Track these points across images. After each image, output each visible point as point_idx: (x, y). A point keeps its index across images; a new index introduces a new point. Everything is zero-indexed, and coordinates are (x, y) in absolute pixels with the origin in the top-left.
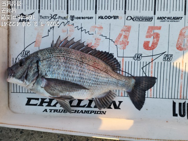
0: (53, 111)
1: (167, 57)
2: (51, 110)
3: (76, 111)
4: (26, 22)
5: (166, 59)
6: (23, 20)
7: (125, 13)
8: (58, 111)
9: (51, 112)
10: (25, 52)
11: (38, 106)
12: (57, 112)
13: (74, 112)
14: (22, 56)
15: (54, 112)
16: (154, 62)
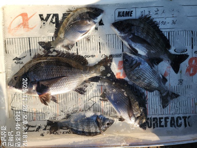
3: (67, 132)
4: (20, 64)
6: (18, 63)
7: (100, 53)
11: (36, 131)
13: (66, 133)
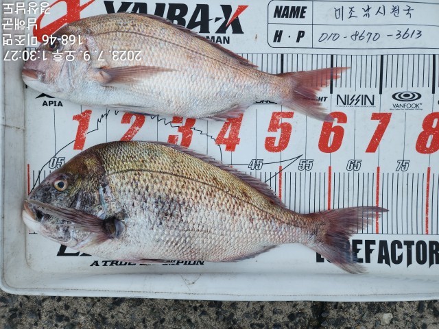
0: (109, 263)
1: (304, 164)
2: (106, 262)
5: (304, 167)
8: (119, 263)
9: (105, 265)
10: (56, 159)
12: (117, 264)
14: (51, 166)
15: (111, 265)
16: (283, 172)
